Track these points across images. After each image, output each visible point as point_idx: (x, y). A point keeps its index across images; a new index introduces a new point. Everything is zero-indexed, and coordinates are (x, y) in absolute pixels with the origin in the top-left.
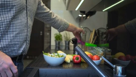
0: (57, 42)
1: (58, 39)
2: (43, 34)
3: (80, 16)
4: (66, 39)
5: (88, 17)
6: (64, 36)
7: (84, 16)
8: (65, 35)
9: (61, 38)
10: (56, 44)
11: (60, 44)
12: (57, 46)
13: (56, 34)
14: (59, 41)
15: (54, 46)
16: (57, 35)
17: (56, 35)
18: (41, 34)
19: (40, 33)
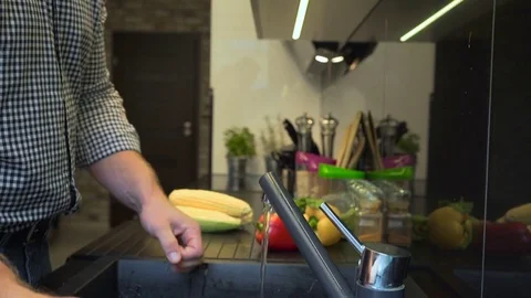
0: (236, 164)
1: (239, 151)
2: (195, 129)
3: (322, 59)
4: (270, 151)
5: (353, 66)
6: (263, 138)
7: (338, 59)
8: (267, 136)
9: (248, 144)
10: (231, 169)
11: (248, 170)
12: (236, 175)
13: (231, 131)
14: (243, 157)
15: (223, 175)
16: (235, 135)
17: (230, 136)
18: (188, 133)
19: (183, 128)
